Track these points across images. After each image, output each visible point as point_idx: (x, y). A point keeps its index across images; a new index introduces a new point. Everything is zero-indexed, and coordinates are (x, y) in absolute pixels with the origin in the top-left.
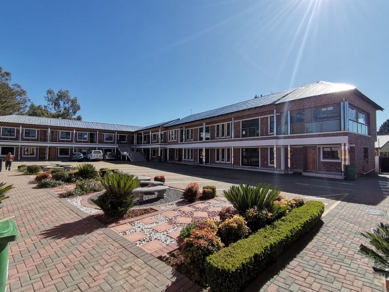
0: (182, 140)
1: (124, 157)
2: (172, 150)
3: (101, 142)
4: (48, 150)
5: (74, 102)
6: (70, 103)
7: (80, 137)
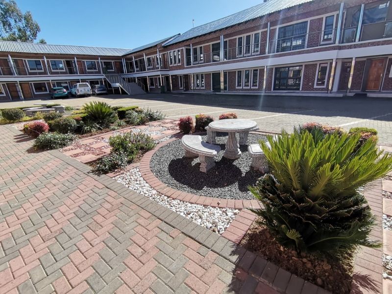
0: (189, 63)
1: (117, 89)
2: (175, 77)
3: (83, 72)
4: (20, 87)
5: (28, 19)
6: (23, 21)
7: (54, 67)
